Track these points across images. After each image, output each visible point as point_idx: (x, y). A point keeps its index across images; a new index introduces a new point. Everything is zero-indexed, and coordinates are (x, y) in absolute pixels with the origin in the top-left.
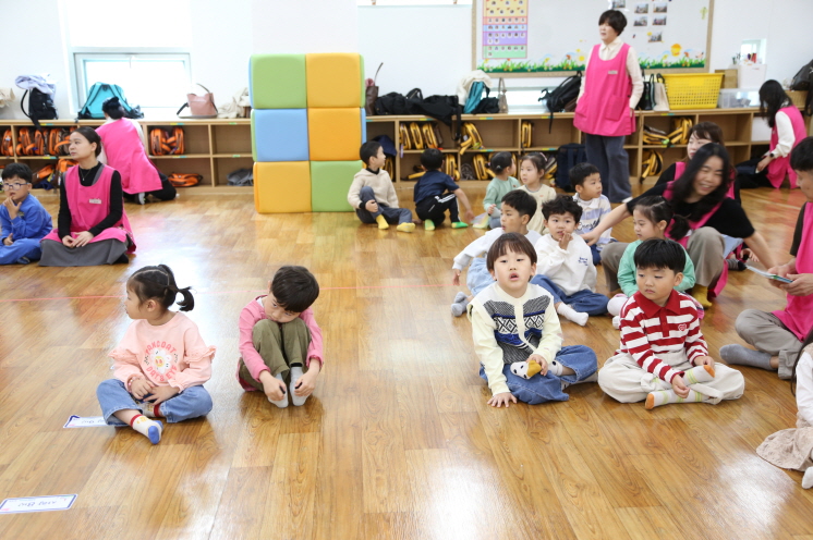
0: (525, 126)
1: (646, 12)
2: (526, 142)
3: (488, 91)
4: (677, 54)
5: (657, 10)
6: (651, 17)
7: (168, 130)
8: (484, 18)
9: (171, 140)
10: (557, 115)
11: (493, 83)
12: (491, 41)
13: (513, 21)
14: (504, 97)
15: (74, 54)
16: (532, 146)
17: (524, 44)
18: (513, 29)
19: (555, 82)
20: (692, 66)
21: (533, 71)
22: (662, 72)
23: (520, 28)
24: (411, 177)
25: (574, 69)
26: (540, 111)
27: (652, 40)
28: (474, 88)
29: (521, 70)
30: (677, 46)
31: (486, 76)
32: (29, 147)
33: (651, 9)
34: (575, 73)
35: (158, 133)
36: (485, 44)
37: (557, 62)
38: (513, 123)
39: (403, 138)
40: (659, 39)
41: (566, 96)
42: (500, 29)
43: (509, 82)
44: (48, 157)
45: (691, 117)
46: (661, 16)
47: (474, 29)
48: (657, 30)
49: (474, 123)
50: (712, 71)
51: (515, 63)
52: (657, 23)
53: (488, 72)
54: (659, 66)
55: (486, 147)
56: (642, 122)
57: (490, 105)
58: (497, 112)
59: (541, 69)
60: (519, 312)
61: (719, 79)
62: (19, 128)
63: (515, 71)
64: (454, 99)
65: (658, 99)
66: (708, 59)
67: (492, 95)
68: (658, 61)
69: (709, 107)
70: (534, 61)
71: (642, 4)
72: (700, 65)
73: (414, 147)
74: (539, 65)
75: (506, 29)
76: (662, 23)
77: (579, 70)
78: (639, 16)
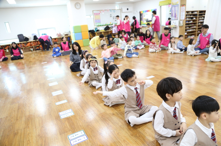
0: (103, 33)
7: (55, 39)
8: (95, 19)
9: (56, 40)
10: (107, 31)
13: (99, 19)
15: (38, 30)
17: (100, 22)
19: (105, 27)
26: (104, 31)
28: (96, 28)
29: (100, 26)
32: (35, 44)
35: (54, 40)
36: (95, 23)
37: (105, 24)
42: (97, 20)
43: (100, 27)
44: (38, 45)
47: (94, 21)
49: (97, 33)
51: (100, 25)
52: (115, 19)
53: (97, 26)
57: (98, 31)
59: (103, 25)
62: (33, 42)
64: (93, 30)
67: (98, 29)
70: (102, 24)
77: (108, 25)
78: (113, 18)
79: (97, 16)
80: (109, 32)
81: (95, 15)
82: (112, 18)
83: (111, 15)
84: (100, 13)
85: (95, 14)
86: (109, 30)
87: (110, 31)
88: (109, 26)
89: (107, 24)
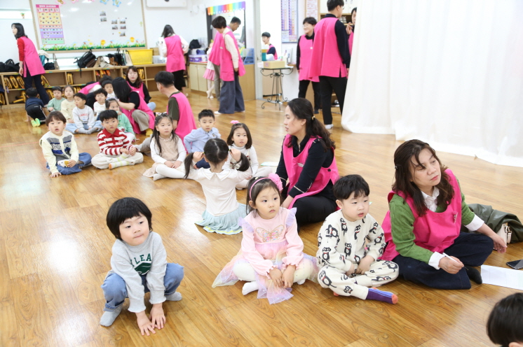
0: (69, 75)
1: (116, 23)
2: (70, 82)
3: (48, 59)
4: (133, 41)
5: (121, 23)
6: (119, 25)
8: (40, 25)
10: (83, 69)
11: (50, 55)
12: (45, 36)
13: (55, 27)
14: (56, 62)
16: (74, 84)
17: (62, 37)
18: (55, 30)
19: (81, 54)
20: (140, 46)
21: (69, 50)
22: (128, 49)
23: (59, 30)
24: (15, 102)
25: (88, 48)
26: (75, 68)
27: (121, 36)
29: (63, 49)
30: (132, 38)
31: (46, 53)
33: (118, 22)
34: (89, 50)
36: (42, 38)
37: (80, 46)
38: (63, 74)
39: (7, 83)
40: (124, 35)
41: (86, 61)
42: (49, 30)
43: (58, 55)
45: (142, 68)
46: (123, 25)
47: (36, 30)
48: (122, 31)
50: (149, 49)
51: (60, 46)
52: (122, 28)
53: (46, 50)
54: (126, 47)
55: (51, 85)
56: (122, 71)
57: (50, 66)
58: (54, 69)
59: (72, 49)
60: (61, 141)
61: (151, 52)
63: (60, 50)
65: (127, 61)
66: (146, 43)
67: (50, 61)
68: (125, 45)
69: (149, 64)
70: (68, 45)
71: (114, 20)
72: (143, 46)
73: (13, 88)
74: (71, 47)
75: (52, 30)
76: (125, 28)
77: (91, 49)
78: (114, 25)
79: (46, 15)
80: (95, 74)
81: (41, 10)
82: (109, 25)
83: (104, 14)
84: (59, 4)
85: (38, 6)
86: (95, 67)
87: (98, 71)
88: (96, 54)
89: (90, 46)
